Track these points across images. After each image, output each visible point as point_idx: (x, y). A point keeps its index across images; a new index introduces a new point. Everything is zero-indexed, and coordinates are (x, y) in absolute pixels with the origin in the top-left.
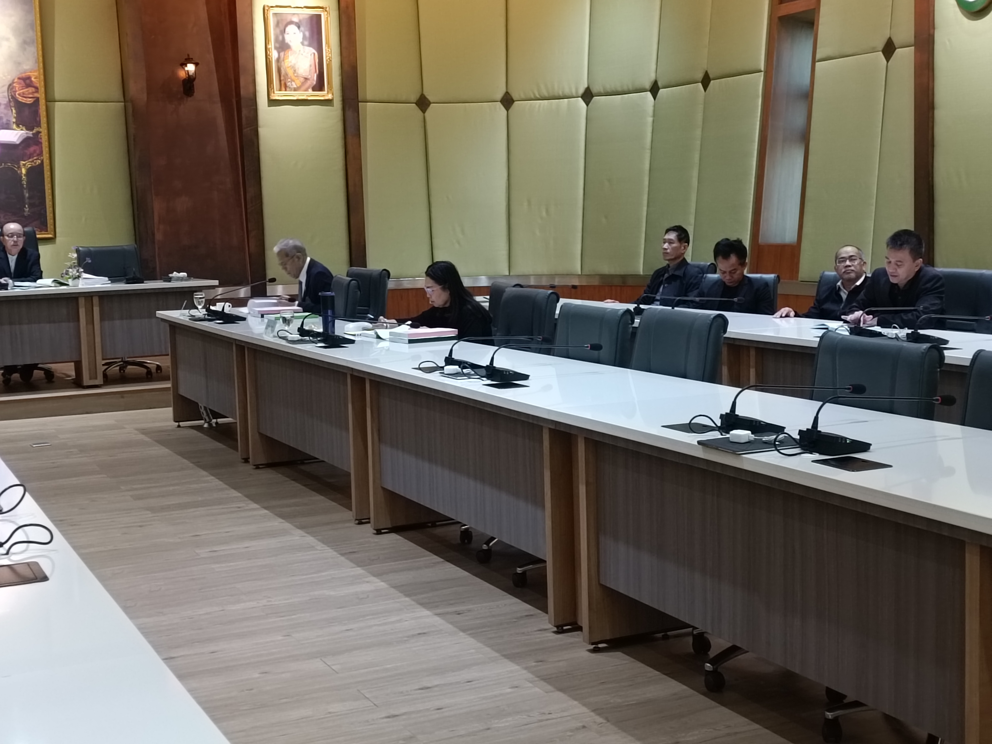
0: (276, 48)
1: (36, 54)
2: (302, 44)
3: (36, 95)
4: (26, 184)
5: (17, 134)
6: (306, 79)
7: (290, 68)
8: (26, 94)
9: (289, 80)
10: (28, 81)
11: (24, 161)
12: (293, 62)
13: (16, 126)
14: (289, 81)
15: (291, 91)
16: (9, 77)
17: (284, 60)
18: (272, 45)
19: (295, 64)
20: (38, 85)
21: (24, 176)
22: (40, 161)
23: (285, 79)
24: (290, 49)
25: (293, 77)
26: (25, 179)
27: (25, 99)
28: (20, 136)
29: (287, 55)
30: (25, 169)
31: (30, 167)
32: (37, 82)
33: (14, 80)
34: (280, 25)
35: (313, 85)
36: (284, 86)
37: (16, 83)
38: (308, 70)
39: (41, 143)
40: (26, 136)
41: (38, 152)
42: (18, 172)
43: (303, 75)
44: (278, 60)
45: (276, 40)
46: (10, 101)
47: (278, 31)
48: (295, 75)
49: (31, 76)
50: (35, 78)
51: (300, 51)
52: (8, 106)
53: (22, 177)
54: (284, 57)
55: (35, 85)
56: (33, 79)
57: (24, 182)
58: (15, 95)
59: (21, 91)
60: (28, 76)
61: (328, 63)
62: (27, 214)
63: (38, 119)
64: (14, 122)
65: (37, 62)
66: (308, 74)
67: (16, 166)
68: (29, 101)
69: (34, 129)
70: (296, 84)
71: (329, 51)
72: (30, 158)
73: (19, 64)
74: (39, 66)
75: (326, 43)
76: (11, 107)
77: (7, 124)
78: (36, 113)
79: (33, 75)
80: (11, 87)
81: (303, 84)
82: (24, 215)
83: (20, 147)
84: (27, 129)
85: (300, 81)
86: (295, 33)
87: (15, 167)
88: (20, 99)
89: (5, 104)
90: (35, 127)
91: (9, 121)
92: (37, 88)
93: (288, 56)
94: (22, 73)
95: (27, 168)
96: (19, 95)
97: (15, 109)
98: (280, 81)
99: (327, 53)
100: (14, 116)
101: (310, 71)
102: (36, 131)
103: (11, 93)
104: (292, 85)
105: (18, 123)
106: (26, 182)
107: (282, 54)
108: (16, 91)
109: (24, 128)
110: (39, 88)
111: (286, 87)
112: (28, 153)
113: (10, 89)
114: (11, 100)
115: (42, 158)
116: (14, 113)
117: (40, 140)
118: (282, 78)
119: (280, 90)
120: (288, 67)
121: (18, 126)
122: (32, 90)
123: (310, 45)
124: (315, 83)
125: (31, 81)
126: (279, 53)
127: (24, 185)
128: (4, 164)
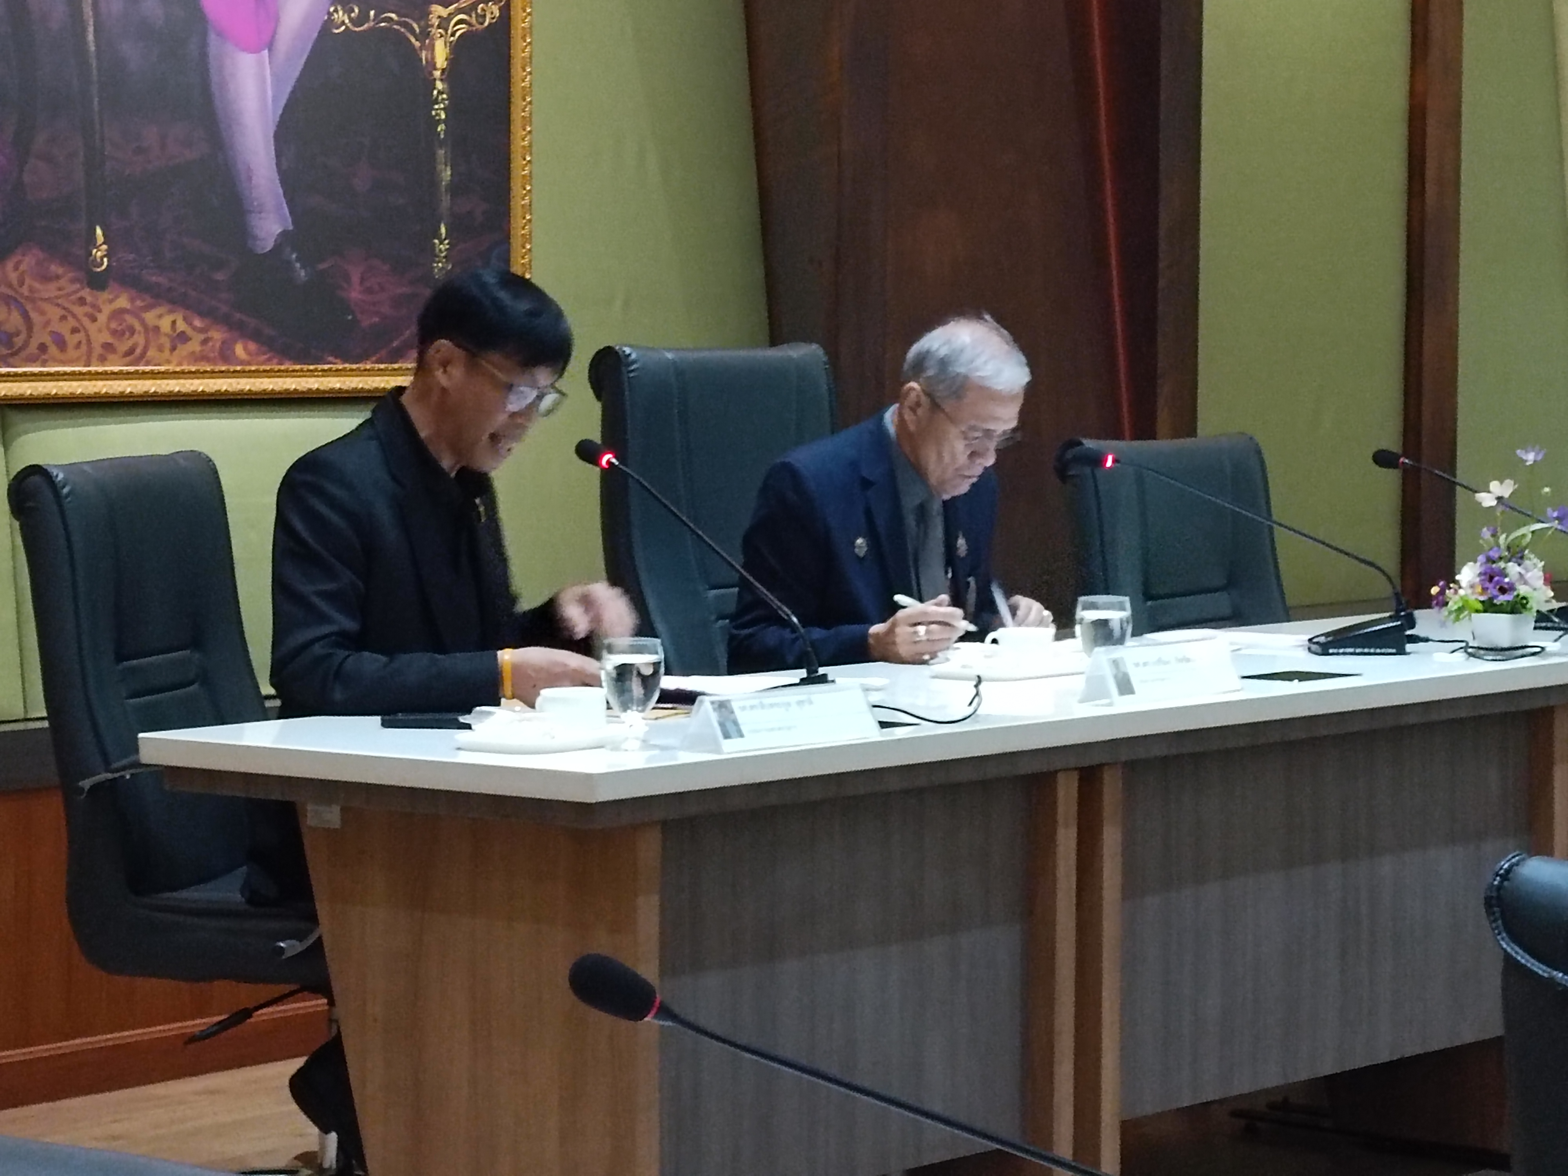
4: (447, 122)
11: (446, 5)
21: (442, 80)
22: (496, 11)
26: (444, 96)
30: (445, 45)
31: (463, 37)
42: (419, 59)
53: (433, 84)
57: (440, 111)
62: (440, 269)
67: (417, 26)
82: (432, 268)
87: (412, 30)
95: (454, 38)
106: (445, 110)
127: (439, 122)
128: (375, 15)
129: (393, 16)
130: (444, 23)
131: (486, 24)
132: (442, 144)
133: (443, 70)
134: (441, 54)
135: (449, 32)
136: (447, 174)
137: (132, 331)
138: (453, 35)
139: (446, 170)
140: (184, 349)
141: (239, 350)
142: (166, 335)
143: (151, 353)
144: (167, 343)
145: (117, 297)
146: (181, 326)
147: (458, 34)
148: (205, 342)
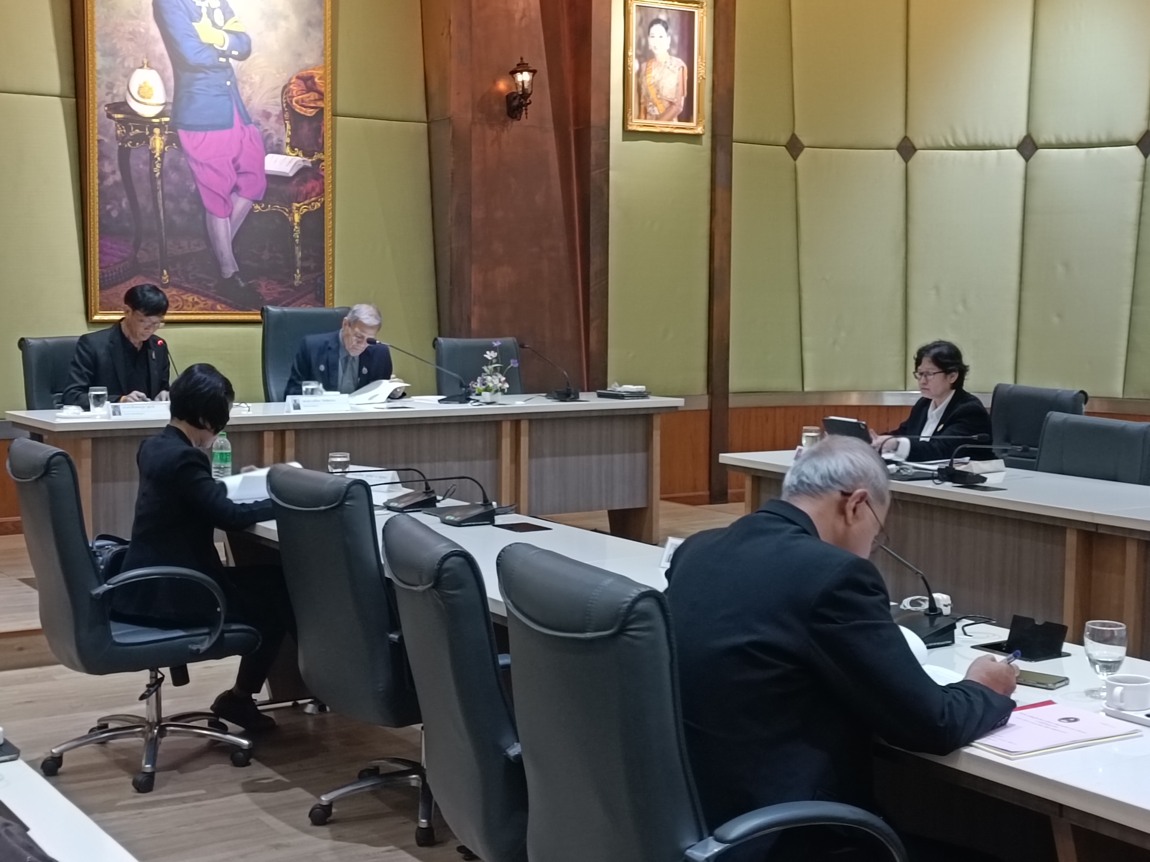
0: (638, 57)
1: (323, 43)
2: (669, 52)
3: (320, 104)
4: (299, 239)
5: (290, 162)
6: (671, 103)
7: (653, 86)
8: (306, 102)
9: (651, 104)
10: (309, 83)
11: (299, 203)
12: (657, 77)
13: (290, 149)
14: (651, 106)
15: (652, 119)
16: (285, 74)
17: (645, 75)
18: (632, 52)
19: (659, 81)
20: (323, 90)
21: (297, 226)
22: (319, 205)
23: (646, 102)
24: (654, 60)
25: (656, 100)
26: (298, 231)
27: (304, 109)
28: (295, 164)
29: (650, 67)
30: (299, 215)
31: (305, 213)
32: (321, 84)
33: (291, 79)
34: (644, 23)
35: (679, 113)
36: (643, 112)
37: (293, 85)
38: (674, 91)
39: (323, 177)
40: (302, 164)
41: (317, 190)
42: (288, 220)
43: (668, 97)
44: (639, 74)
45: (639, 45)
46: (284, 111)
47: (641, 31)
48: (659, 96)
49: (315, 75)
50: (320, 79)
51: (666, 62)
52: (281, 118)
53: (293, 227)
54: (646, 70)
55: (319, 88)
56: (316, 80)
57: (297, 235)
58: (291, 101)
59: (300, 97)
60: (310, 75)
61: (699, 82)
62: (297, 283)
63: (320, 141)
64: (287, 144)
65: (323, 55)
66: (673, 97)
67: (287, 210)
68: (310, 113)
69: (313, 155)
70: (659, 111)
71: (702, 65)
72: (306, 199)
73: (300, 55)
74: (325, 62)
75: (700, 54)
76: (285, 120)
77: (278, 145)
78: (318, 132)
79: (318, 74)
80: (286, 90)
81: (667, 110)
82: (294, 283)
83: (294, 182)
84: (305, 155)
85: (664, 106)
86: (661, 37)
87: (285, 211)
88: (298, 109)
89: (277, 115)
90: (316, 153)
91: (281, 141)
92: (321, 94)
93: (651, 69)
94: (302, 70)
95: (302, 213)
96: (297, 102)
97: (290, 124)
98: (640, 104)
99: (700, 67)
100: (288, 133)
101: (677, 91)
102: (316, 158)
103: (286, 98)
104: (654, 111)
105: (293, 144)
106: (299, 235)
107: (644, 65)
108: (293, 97)
109: (300, 153)
110: (324, 94)
111: (646, 113)
112: (305, 192)
113: (285, 93)
114: (286, 109)
115: (322, 199)
116: (289, 130)
117: (322, 173)
118: (642, 101)
119: (639, 117)
120: (651, 85)
121: (292, 149)
122: (315, 96)
123: (678, 56)
124: (681, 110)
125: (314, 83)
126: (640, 63)
127: (297, 238)
128: (271, 207)
129: (278, 207)
130: (298, 209)
131: (315, 208)
132: (297, 245)
133: (298, 223)
134: (297, 218)
135: (300, 210)
136: (299, 254)
137: (177, 301)
138: (302, 212)
139: (299, 253)
140: (197, 307)
141: (218, 307)
142: (191, 302)
143: (185, 307)
144: (191, 305)
145: (172, 291)
146: (196, 300)
147: (304, 212)
148: (205, 304)
